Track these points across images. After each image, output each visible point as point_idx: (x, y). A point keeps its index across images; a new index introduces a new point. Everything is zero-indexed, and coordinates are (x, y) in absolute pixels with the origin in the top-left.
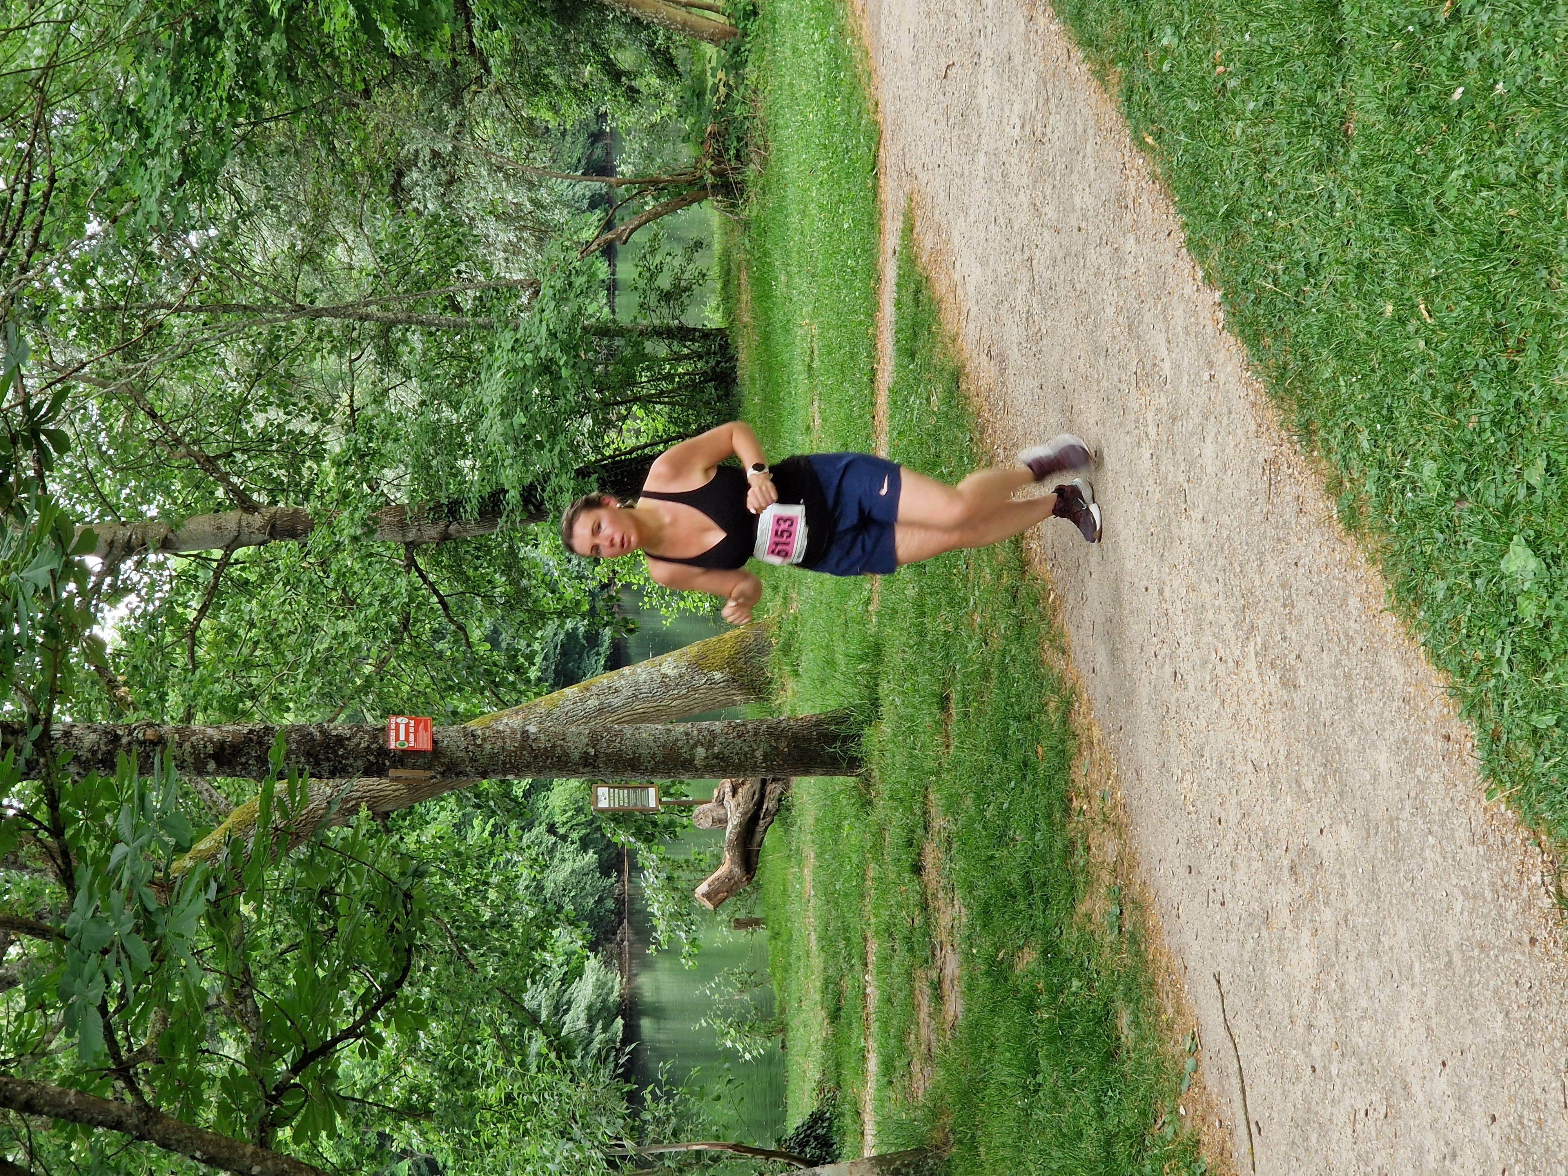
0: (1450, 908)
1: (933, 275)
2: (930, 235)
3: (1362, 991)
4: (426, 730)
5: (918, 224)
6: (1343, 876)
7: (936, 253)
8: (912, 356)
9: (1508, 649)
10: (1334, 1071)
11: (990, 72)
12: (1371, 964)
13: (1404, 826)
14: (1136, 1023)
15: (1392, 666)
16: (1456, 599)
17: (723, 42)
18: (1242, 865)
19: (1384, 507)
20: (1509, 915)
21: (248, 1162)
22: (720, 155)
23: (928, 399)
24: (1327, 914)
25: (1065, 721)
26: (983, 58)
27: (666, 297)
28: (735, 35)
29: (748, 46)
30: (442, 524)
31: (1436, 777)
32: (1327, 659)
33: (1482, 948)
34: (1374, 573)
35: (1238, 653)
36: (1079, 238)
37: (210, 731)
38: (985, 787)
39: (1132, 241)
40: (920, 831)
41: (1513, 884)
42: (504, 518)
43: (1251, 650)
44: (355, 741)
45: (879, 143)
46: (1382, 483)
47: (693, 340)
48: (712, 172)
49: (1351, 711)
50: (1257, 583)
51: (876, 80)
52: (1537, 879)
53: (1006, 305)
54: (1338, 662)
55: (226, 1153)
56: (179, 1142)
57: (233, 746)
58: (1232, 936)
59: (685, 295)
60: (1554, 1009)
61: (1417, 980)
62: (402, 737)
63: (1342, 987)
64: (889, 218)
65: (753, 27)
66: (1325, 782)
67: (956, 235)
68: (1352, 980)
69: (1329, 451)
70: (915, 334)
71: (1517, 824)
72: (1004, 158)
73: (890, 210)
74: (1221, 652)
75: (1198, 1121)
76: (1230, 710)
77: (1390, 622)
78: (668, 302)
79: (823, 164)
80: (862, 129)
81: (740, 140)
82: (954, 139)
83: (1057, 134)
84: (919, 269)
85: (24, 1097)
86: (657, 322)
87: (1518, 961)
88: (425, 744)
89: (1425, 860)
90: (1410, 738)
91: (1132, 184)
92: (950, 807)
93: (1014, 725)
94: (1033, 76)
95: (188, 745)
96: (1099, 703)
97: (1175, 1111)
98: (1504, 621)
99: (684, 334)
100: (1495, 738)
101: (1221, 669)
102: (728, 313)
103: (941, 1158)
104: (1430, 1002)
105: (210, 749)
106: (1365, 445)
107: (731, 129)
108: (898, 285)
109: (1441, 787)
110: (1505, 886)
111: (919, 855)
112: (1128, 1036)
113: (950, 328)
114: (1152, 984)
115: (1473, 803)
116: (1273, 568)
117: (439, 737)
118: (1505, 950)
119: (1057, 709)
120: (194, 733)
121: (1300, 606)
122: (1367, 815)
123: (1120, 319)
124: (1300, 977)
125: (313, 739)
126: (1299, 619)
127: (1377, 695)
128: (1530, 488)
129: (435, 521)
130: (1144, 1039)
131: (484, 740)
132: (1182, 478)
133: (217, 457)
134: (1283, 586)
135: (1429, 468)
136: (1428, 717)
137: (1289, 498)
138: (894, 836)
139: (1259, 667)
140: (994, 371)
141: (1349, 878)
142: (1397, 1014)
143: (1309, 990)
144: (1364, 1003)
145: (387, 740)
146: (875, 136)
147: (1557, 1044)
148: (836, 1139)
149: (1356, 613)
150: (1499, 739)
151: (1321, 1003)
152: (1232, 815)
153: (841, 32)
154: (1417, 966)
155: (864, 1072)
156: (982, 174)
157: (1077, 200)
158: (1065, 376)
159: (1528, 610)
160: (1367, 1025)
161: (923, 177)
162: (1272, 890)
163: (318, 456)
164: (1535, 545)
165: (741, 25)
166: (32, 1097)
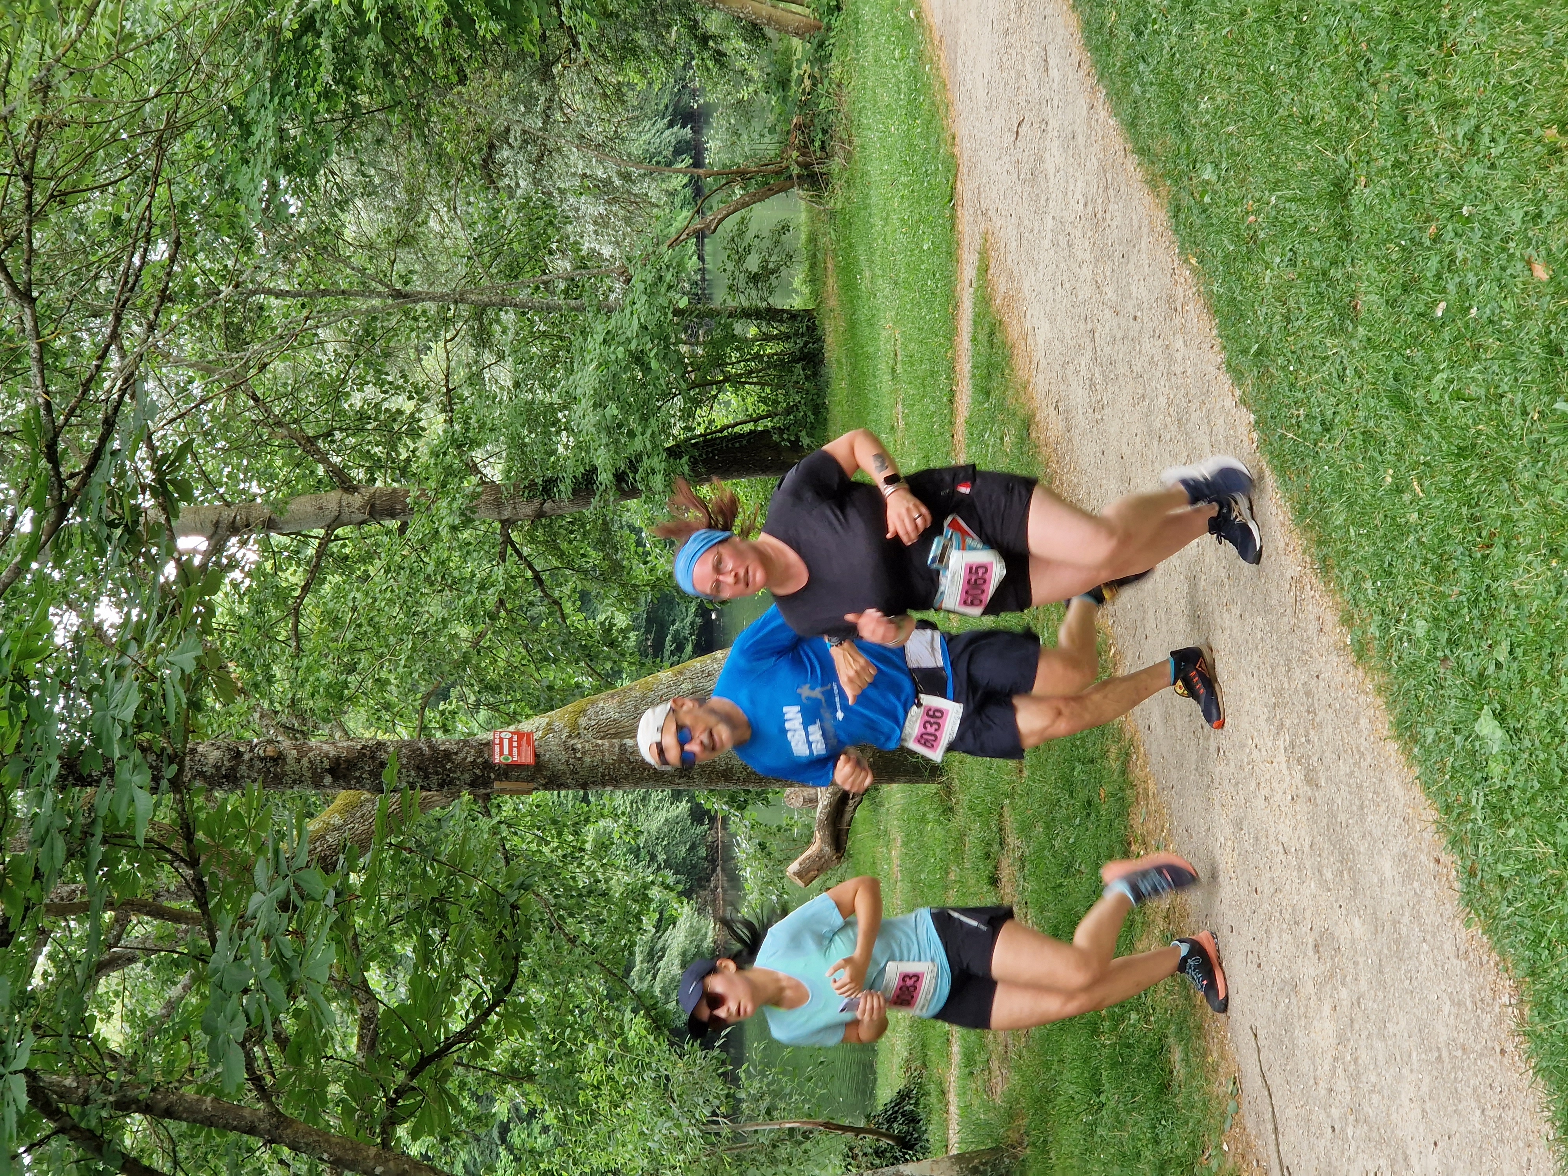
0: (1439, 1010)
1: (1006, 318)
2: (1003, 279)
3: (1372, 1067)
4: (529, 744)
5: (992, 265)
6: (1356, 963)
7: (1009, 298)
8: (988, 394)
9: (1482, 799)
10: (1350, 1134)
11: (1056, 143)
12: (1379, 1045)
13: (1404, 931)
14: (1186, 1061)
15: (1394, 785)
16: (1442, 746)
17: (807, 36)
18: (1275, 935)
19: (1386, 649)
20: (1485, 1026)
21: (371, 1164)
22: (806, 146)
23: (1002, 439)
24: (1344, 993)
25: (1124, 772)
26: (1050, 128)
27: (754, 279)
28: (819, 28)
29: (832, 41)
30: (537, 502)
31: (1429, 893)
32: (1344, 768)
33: (1464, 1050)
34: (1380, 701)
35: (1270, 744)
36: (1137, 326)
37: (326, 747)
38: (1053, 819)
39: (1181, 342)
40: (996, 847)
41: (1488, 1000)
42: (597, 497)
43: (1280, 743)
44: (462, 755)
45: (956, 175)
46: (1384, 629)
47: (781, 321)
48: (797, 163)
49: (1362, 818)
50: (1286, 686)
51: (953, 113)
52: (1505, 999)
53: (1071, 368)
54: (1352, 773)
55: (351, 1155)
56: (307, 1144)
57: (347, 761)
58: (1268, 997)
59: (773, 277)
60: (1518, 1113)
61: (1416, 1066)
62: (506, 751)
63: (1356, 1060)
64: (966, 249)
65: (836, 24)
66: (1342, 876)
67: (1026, 285)
68: (1364, 1057)
69: (1342, 589)
70: (990, 374)
71: (1491, 949)
72: (1069, 229)
73: (967, 242)
74: (1256, 740)
75: (1239, 1159)
76: (1265, 792)
77: (1393, 747)
78: (756, 284)
79: (903, 179)
80: (940, 158)
81: (824, 132)
82: (1025, 195)
83: (1114, 224)
84: (993, 309)
85: (164, 1104)
86: (746, 304)
87: (1491, 1067)
88: (527, 758)
89: (1421, 964)
90: (1410, 854)
91: (1181, 290)
92: (1022, 830)
93: (1079, 767)
94: (1094, 160)
95: (305, 761)
96: (1153, 759)
97: (1219, 1147)
98: (1479, 775)
99: (772, 314)
100: (1472, 874)
101: (1256, 752)
102: (816, 294)
103: (1016, 1157)
104: (1425, 1088)
105: (326, 764)
106: (1370, 591)
107: (816, 121)
108: (975, 322)
109: (1433, 902)
110: (1482, 1000)
111: (996, 868)
112: (1180, 1071)
113: (1022, 374)
114: (1200, 1028)
115: (1457, 923)
116: (1300, 676)
117: (541, 751)
118: (1481, 1055)
119: (1117, 759)
120: (311, 749)
121: (1321, 714)
122: (1374, 913)
123: (1171, 410)
124: (1322, 1044)
125: (422, 754)
126: (1320, 725)
127: (1383, 809)
128: (1499, 665)
129: (530, 499)
130: (1193, 1077)
131: (584, 753)
132: (1223, 574)
133: (317, 437)
134: (1308, 694)
135: (1421, 628)
136: (1423, 838)
137: (1312, 617)
138: (972, 846)
139: (1288, 761)
140: (1061, 425)
141: (1361, 966)
142: (1400, 1093)
143: (1329, 1059)
144: (1373, 1079)
145: (492, 755)
146: (952, 167)
147: (1521, 1144)
148: (923, 1116)
149: (1366, 732)
150: (1475, 875)
151: (1339, 1071)
152: (1268, 890)
153: (919, 57)
154: (1414, 1054)
155: (948, 1055)
156: (1049, 236)
157: (1134, 289)
158: (1124, 448)
159: (1496, 769)
160: (1376, 1098)
161: (998, 222)
162: (1299, 961)
163: (415, 433)
164: (1500, 716)
165: (826, 20)
166: (172, 1104)
